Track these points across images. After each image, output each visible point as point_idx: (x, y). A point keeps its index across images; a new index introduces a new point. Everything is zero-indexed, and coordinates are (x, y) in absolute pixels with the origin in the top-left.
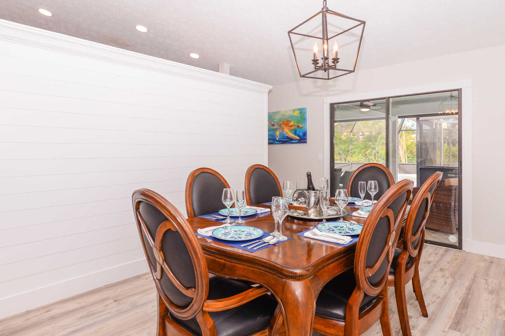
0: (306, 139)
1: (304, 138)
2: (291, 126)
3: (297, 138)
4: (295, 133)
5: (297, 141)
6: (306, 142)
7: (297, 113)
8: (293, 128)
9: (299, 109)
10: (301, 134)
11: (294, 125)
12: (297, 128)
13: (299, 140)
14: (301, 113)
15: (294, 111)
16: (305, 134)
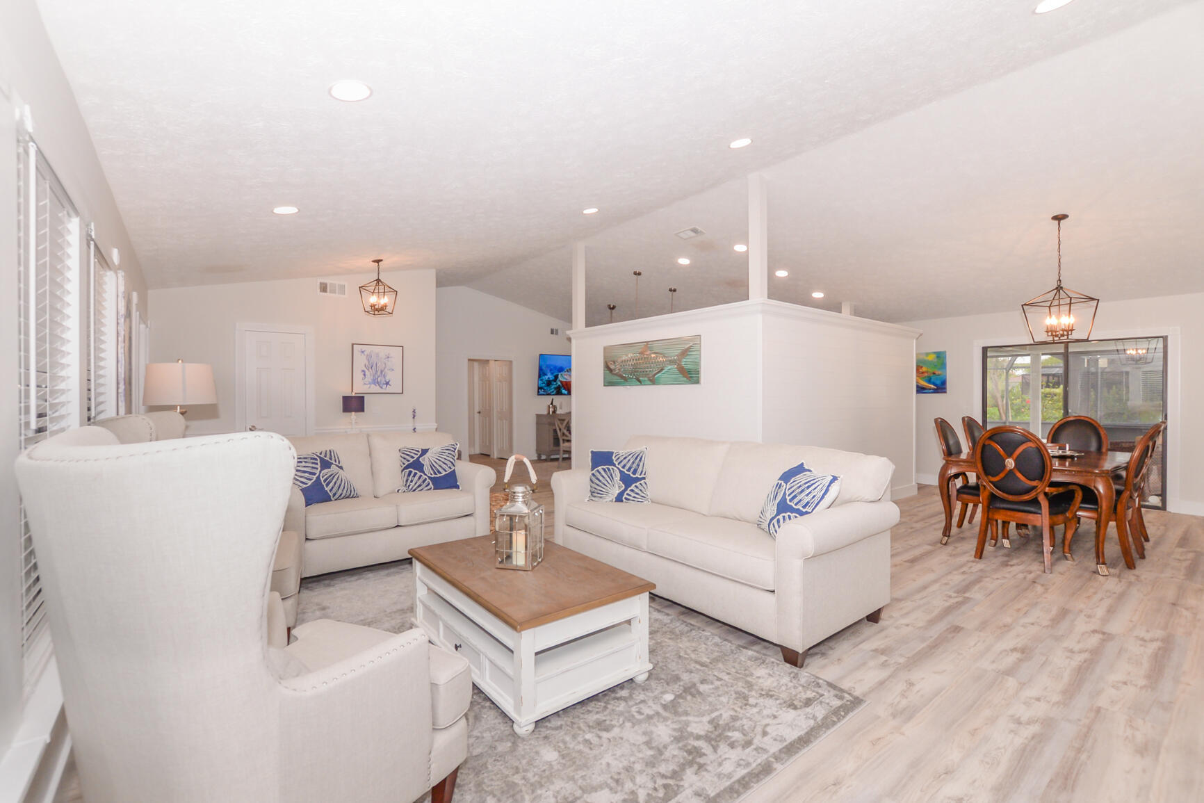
0: (945, 388)
1: (944, 386)
2: (923, 373)
3: (933, 386)
4: (929, 381)
5: (931, 391)
6: (945, 392)
7: (931, 358)
8: (926, 374)
9: (935, 353)
10: (938, 382)
11: (927, 372)
12: (932, 375)
13: (936, 389)
14: (938, 357)
15: (927, 354)
16: (944, 383)
